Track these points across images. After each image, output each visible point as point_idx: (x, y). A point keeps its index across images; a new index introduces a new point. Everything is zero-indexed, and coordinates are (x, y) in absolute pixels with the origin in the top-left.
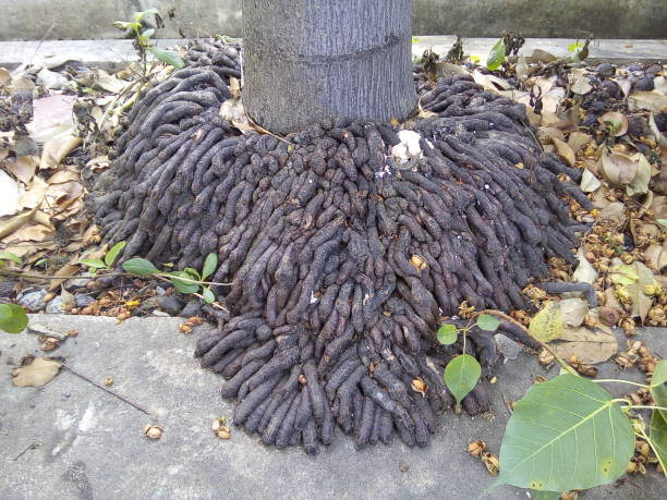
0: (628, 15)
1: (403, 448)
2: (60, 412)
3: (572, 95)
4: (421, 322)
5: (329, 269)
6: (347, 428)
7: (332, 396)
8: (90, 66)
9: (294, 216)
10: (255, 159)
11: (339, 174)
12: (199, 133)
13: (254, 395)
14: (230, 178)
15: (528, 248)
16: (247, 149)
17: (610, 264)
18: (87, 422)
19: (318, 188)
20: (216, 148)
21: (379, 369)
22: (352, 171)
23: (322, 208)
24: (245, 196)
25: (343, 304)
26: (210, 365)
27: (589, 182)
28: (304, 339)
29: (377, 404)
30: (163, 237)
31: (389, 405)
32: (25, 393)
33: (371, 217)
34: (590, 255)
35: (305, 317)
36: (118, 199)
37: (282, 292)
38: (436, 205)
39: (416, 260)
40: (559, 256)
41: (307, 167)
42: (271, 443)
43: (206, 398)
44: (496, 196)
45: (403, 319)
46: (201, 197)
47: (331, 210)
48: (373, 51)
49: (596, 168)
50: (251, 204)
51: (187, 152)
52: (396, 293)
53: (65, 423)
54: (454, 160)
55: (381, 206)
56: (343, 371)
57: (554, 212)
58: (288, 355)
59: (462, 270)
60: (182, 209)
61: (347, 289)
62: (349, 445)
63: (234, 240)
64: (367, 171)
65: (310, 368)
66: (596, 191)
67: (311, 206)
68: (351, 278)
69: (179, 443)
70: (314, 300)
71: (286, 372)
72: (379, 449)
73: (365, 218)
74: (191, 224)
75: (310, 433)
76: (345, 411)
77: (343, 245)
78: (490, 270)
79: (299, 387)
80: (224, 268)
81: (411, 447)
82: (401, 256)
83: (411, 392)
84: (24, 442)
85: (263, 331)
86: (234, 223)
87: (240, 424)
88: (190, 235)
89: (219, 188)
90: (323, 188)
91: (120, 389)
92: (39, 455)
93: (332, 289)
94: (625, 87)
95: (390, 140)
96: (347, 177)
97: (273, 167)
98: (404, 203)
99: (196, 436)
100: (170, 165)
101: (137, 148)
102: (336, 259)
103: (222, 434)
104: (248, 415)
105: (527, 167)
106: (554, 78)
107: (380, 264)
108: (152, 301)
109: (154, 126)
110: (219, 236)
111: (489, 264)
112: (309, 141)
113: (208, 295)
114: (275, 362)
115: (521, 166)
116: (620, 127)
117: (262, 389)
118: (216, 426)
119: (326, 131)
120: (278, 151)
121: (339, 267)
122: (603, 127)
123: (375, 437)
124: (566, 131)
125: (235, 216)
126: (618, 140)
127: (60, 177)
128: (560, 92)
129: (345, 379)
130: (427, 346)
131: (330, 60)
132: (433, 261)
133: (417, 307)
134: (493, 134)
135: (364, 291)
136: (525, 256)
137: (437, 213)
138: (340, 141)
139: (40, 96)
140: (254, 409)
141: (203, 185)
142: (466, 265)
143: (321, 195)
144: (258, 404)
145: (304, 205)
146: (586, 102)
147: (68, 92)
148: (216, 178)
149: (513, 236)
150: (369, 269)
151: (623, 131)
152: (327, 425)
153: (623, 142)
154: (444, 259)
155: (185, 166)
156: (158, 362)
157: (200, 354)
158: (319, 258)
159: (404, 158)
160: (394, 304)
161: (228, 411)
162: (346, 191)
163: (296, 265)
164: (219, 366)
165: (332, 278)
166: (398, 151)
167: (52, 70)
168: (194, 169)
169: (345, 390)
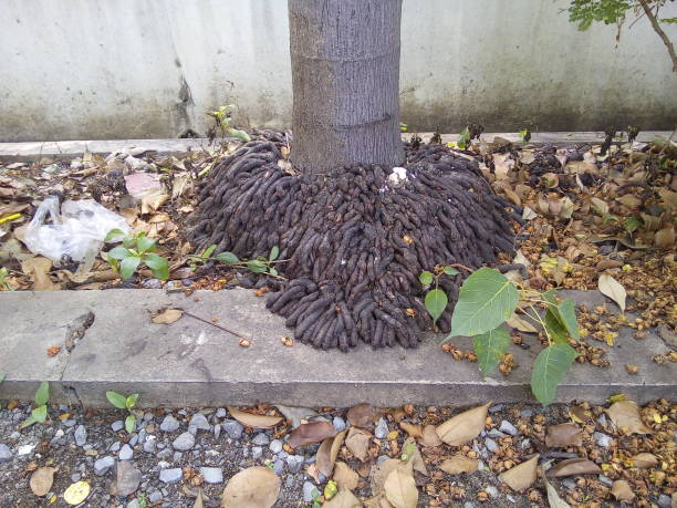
0: (581, 119)
1: (402, 349)
2: (183, 336)
3: (521, 164)
4: (410, 274)
5: (352, 244)
6: (367, 338)
7: (356, 319)
8: (163, 154)
9: (330, 215)
10: (303, 186)
11: (357, 190)
12: (267, 174)
13: (308, 319)
14: (288, 198)
15: (481, 243)
16: (298, 181)
17: (540, 258)
18: (201, 340)
19: (344, 200)
20: (278, 182)
21: (385, 303)
22: (365, 188)
23: (347, 211)
24: (298, 209)
25: (362, 263)
26: (277, 311)
27: (528, 213)
28: (338, 288)
29: (385, 323)
30: (242, 240)
31: (392, 321)
32: (160, 327)
33: (377, 214)
34: (526, 253)
35: (338, 273)
36: (206, 225)
37: (324, 259)
38: (417, 207)
39: (406, 238)
40: (503, 251)
41: (337, 188)
42: (320, 347)
43: (276, 327)
44: (456, 206)
45: (399, 274)
46: (270, 210)
47: (352, 212)
48: (375, 123)
49: (535, 206)
50: (301, 214)
51: (260, 185)
52: (395, 260)
53: (188, 341)
54: (428, 185)
55: (383, 209)
56: (363, 303)
57: (499, 224)
58: (328, 296)
59: (435, 246)
60: (257, 219)
61: (364, 255)
62: (368, 348)
63: (291, 236)
64: (374, 188)
65: (342, 304)
66: (534, 220)
67: (340, 209)
68: (366, 250)
69: (260, 349)
70: (343, 262)
71: (328, 307)
72: (387, 349)
73: (373, 215)
74: (262, 229)
75: (344, 338)
76: (365, 326)
77: (361, 232)
78: (455, 251)
79: (336, 313)
80: (284, 253)
81: (407, 348)
82: (396, 236)
83: (406, 317)
84: (162, 350)
85: (312, 286)
86: (290, 226)
87: (299, 338)
88: (261, 236)
89: (281, 204)
90: (347, 201)
91: (221, 324)
92: (173, 356)
93: (354, 256)
94: (562, 160)
95: (388, 172)
96: (362, 192)
97: (315, 191)
98: (397, 207)
99: (272, 345)
100: (249, 193)
101: (224, 188)
102: (357, 239)
103: (289, 343)
104: (304, 331)
105: (475, 191)
106: (508, 154)
107: (384, 241)
108: (234, 281)
109: (235, 174)
110: (280, 235)
111: (454, 247)
112: (337, 176)
113: (273, 272)
114: (321, 300)
115: (471, 190)
116: (553, 182)
117: (312, 317)
118: (284, 339)
119: (347, 170)
120: (318, 181)
121: (358, 245)
122: (541, 182)
123: (384, 342)
124: (513, 185)
125: (291, 221)
126: (552, 190)
127: (157, 219)
128: (512, 162)
129: (365, 307)
130: (415, 291)
131: (349, 128)
132: (417, 241)
133: (408, 265)
134: (454, 173)
135: (374, 256)
136: (480, 249)
137: (418, 211)
138: (357, 173)
139: (129, 174)
140: (307, 328)
141: (270, 204)
142: (437, 243)
143: (345, 204)
144: (310, 326)
145: (336, 209)
146: (531, 168)
147: (149, 171)
148: (279, 199)
149: (469, 232)
150: (377, 244)
151: (556, 185)
152: (354, 335)
153: (556, 191)
154: (424, 239)
155: (260, 191)
156: (244, 311)
157: (269, 306)
158: (345, 238)
159: (396, 181)
160: (393, 265)
161: (290, 334)
162: (361, 201)
163: (332, 243)
164: (282, 311)
165: (354, 250)
166: (393, 177)
167: (136, 156)
168: (265, 194)
169: (364, 313)
